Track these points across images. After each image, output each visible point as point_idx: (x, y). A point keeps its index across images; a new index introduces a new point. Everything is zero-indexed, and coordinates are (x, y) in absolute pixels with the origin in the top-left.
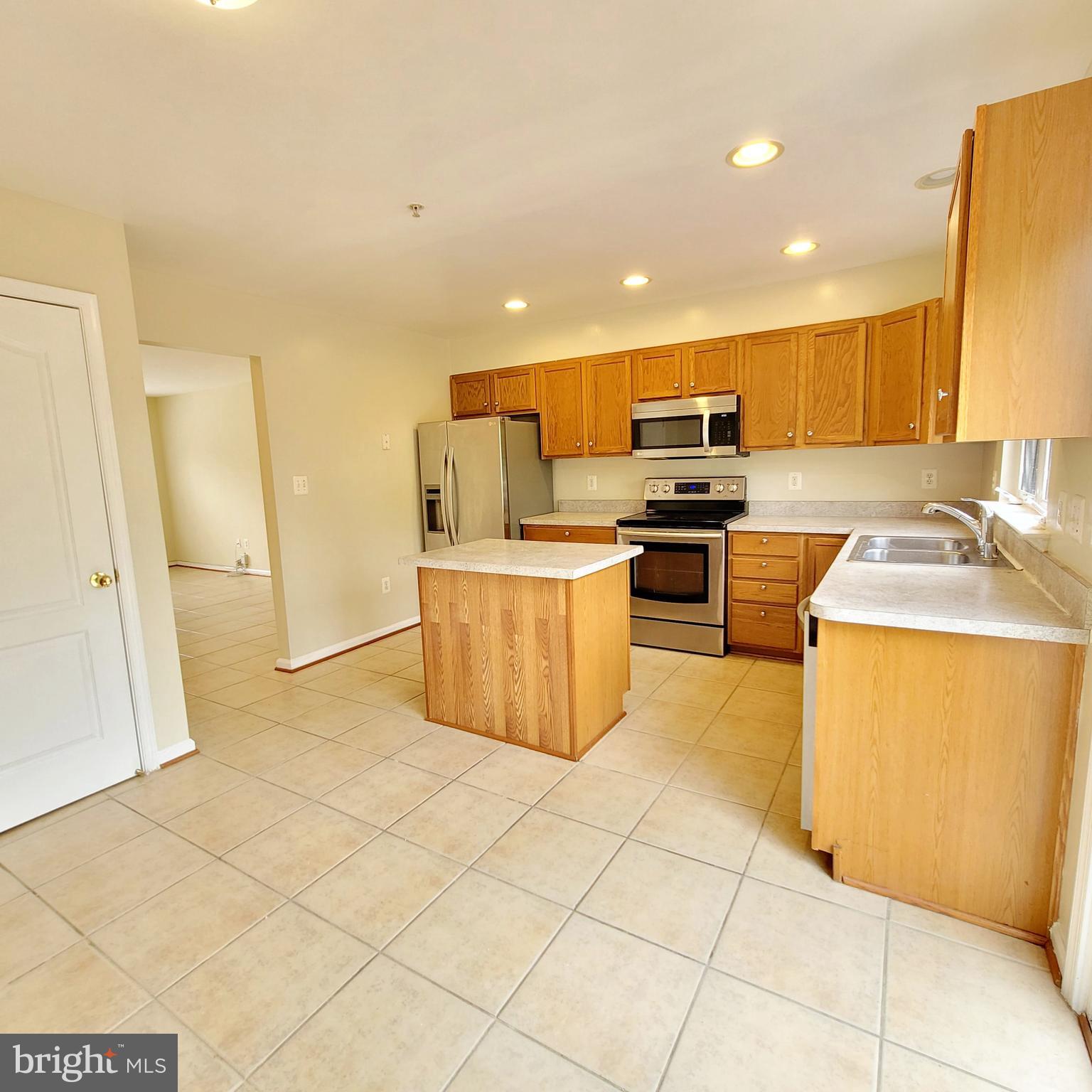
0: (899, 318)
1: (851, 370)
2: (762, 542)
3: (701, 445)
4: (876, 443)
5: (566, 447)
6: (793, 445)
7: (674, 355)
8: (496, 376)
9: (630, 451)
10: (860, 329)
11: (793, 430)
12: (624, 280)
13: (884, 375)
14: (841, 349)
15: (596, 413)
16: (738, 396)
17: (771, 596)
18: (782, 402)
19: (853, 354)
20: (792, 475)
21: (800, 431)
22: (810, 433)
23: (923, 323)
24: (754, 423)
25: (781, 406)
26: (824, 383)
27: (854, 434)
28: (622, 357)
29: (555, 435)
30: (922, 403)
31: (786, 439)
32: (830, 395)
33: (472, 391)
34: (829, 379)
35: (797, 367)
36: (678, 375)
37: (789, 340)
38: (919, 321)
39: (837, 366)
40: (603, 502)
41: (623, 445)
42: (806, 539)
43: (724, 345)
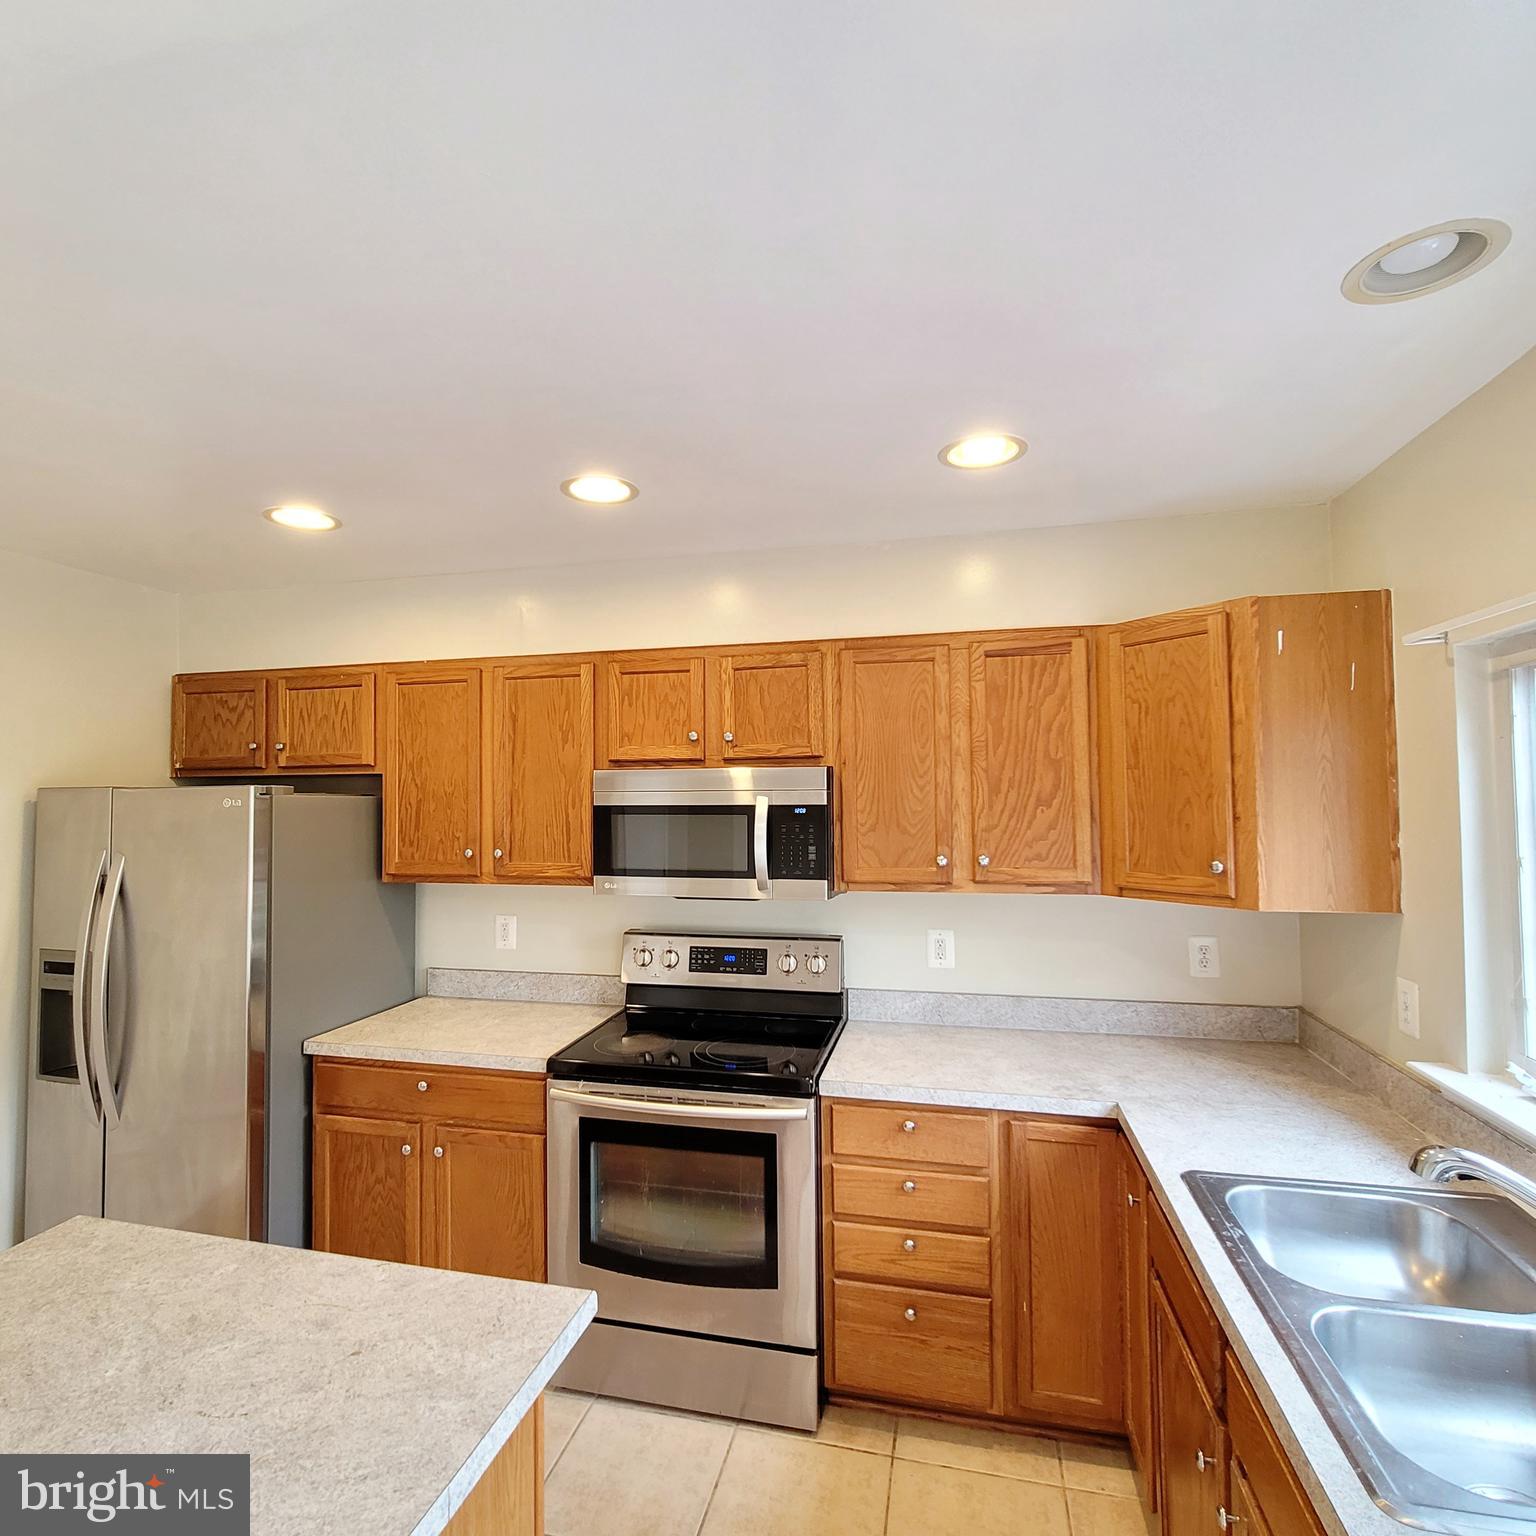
0: (1163, 632)
1: (1061, 733)
2: (901, 1128)
3: (750, 873)
4: (1121, 891)
5: (441, 858)
6: (950, 883)
7: (688, 671)
8: (282, 684)
9: (589, 875)
10: (1073, 648)
11: (946, 850)
12: (572, 481)
13: (1135, 750)
14: (1039, 687)
15: (513, 784)
16: (828, 768)
17: (926, 1265)
18: (922, 789)
19: (1062, 699)
20: (934, 935)
21: (962, 855)
22: (985, 861)
23: (1226, 647)
24: (863, 830)
25: (920, 797)
26: (1006, 753)
27: (1075, 867)
28: (573, 665)
29: (417, 828)
30: (1236, 818)
31: (935, 869)
32: (1020, 781)
33: (225, 714)
34: (1016, 747)
35: (950, 717)
36: (697, 715)
37: (932, 660)
38: (1215, 642)
39: (1031, 721)
40: (529, 978)
41: (573, 861)
42: (1005, 1123)
43: (795, 657)
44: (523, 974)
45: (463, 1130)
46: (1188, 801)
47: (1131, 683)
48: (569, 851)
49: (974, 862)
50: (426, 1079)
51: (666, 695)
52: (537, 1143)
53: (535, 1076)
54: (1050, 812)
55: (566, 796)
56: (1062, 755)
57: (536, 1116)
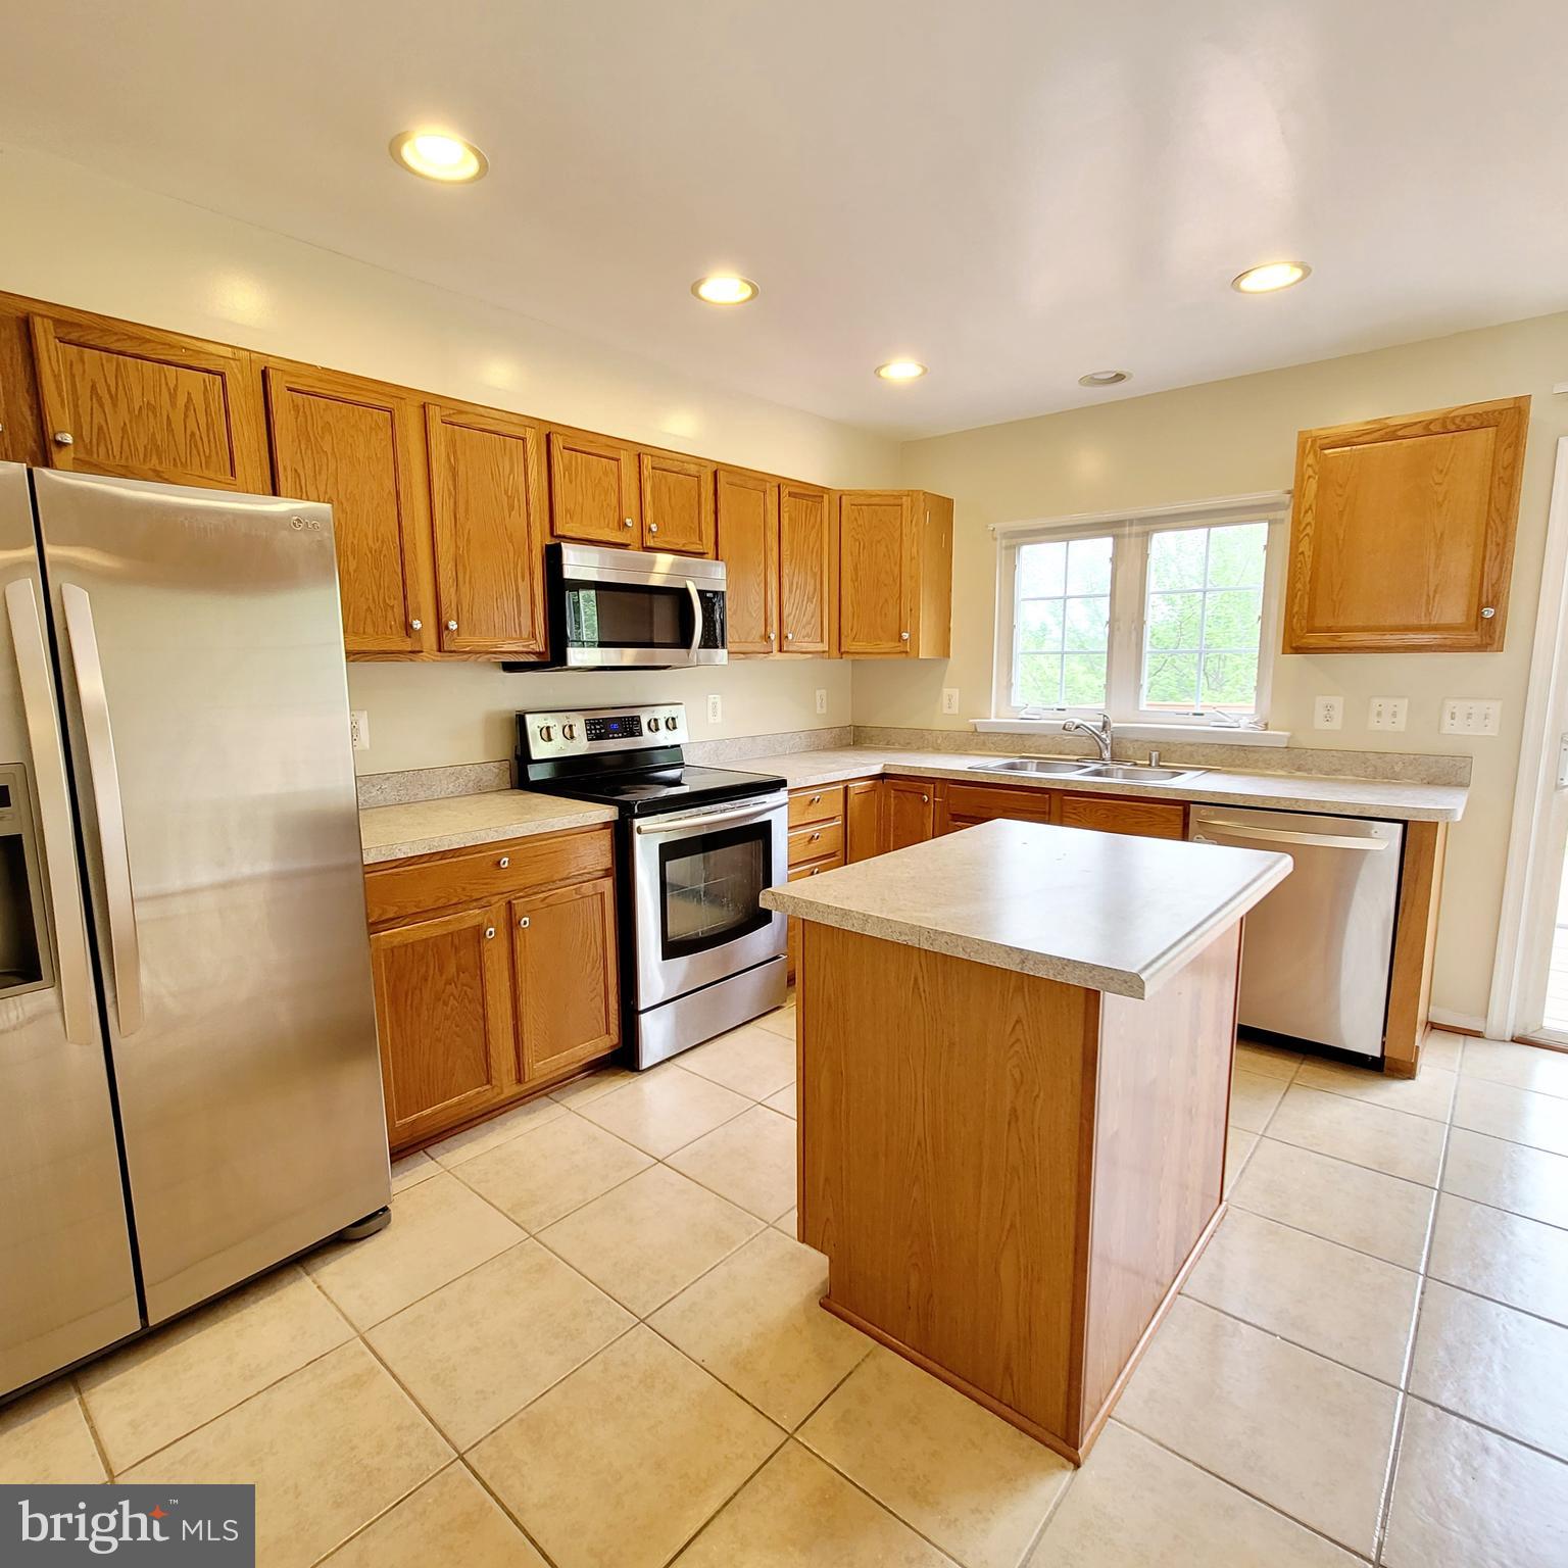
0: (876, 501)
1: (817, 553)
3: (683, 645)
7: (617, 460)
9: (544, 649)
10: (824, 500)
11: (771, 629)
12: (703, 281)
14: (809, 522)
15: (457, 548)
18: (759, 585)
20: (711, 699)
22: (791, 637)
23: (910, 516)
25: (758, 591)
26: (795, 565)
31: (765, 643)
32: (801, 585)
34: (799, 561)
35: (772, 535)
37: (764, 491)
38: (906, 512)
39: (806, 545)
40: (395, 779)
41: (525, 634)
42: (846, 788)
43: (693, 469)
44: (386, 776)
45: (541, 895)
46: (886, 600)
47: (854, 528)
48: (520, 625)
49: (781, 637)
50: (506, 854)
51: (600, 478)
52: (607, 885)
53: (606, 825)
54: (813, 606)
55: (515, 567)
56: (817, 570)
57: (606, 861)
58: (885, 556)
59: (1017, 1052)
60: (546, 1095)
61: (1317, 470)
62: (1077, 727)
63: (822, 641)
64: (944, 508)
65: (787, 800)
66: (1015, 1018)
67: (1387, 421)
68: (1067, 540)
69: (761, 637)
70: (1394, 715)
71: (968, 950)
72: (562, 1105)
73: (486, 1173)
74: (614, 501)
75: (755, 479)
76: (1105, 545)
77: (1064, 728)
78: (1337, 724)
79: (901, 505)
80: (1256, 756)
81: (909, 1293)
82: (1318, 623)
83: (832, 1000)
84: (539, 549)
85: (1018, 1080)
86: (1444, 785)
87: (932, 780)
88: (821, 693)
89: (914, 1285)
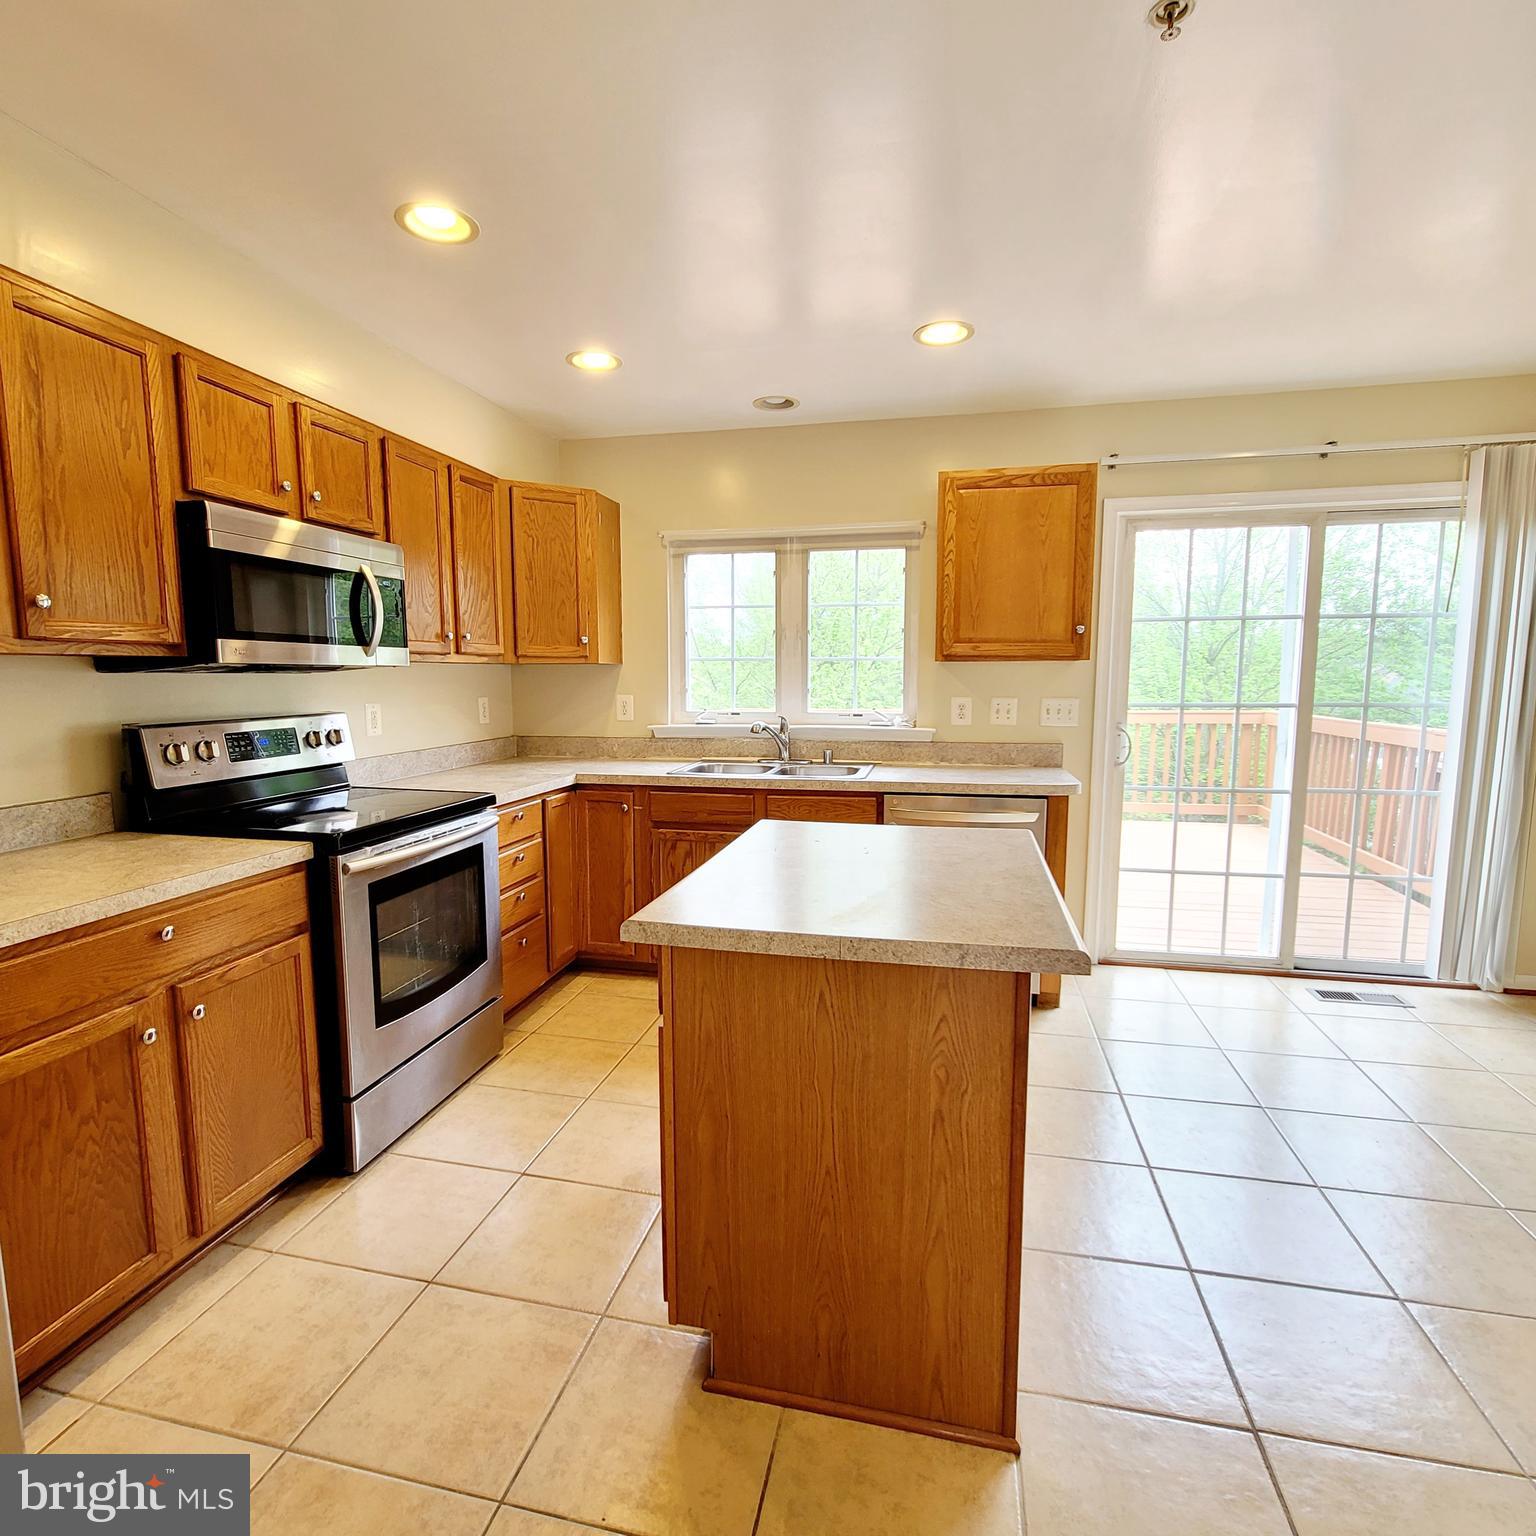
0: (548, 496)
1: (489, 548)
2: (514, 820)
6: (448, 654)
7: (269, 406)
9: (179, 640)
10: (494, 489)
14: (480, 512)
19: (489, 524)
23: (585, 516)
26: (469, 557)
30: (589, 613)
31: (441, 642)
34: (473, 554)
37: (435, 471)
39: (478, 536)
41: (151, 620)
42: (544, 801)
43: (359, 432)
45: (218, 971)
46: (563, 602)
47: (526, 523)
48: (144, 607)
49: (458, 638)
50: (169, 922)
51: (247, 426)
52: (303, 943)
53: (296, 868)
54: (487, 604)
55: (135, 527)
56: (490, 564)
57: (300, 914)
58: (560, 554)
59: (942, 1051)
60: (224, 1242)
61: (955, 505)
62: (764, 729)
63: (498, 643)
64: (612, 511)
65: (497, 819)
66: (938, 1017)
67: (1004, 471)
68: (732, 553)
69: (437, 636)
70: (1008, 712)
71: (900, 954)
72: (255, 1249)
73: (171, 1386)
74: (266, 456)
75: (425, 455)
76: (768, 559)
77: (752, 731)
78: (968, 721)
79: (575, 504)
80: (909, 750)
81: (817, 1339)
82: (963, 634)
83: (713, 1036)
84: (169, 506)
85: (944, 1080)
86: (1045, 767)
87: (630, 788)
88: (483, 701)
89: (823, 1330)
